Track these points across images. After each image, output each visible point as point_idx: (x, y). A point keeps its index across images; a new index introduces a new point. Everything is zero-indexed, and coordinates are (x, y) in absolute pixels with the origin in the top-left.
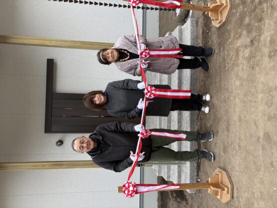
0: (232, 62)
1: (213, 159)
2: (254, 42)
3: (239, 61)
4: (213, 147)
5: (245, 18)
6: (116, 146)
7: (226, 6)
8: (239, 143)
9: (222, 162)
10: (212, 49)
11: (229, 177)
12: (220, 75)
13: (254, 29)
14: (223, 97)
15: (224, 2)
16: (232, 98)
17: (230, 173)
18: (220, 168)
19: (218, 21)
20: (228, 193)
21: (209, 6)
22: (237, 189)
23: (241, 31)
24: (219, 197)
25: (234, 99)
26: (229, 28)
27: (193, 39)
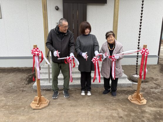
0: (109, 107)
1: (54, 98)
2: (121, 119)
3: (110, 111)
4: (61, 98)
5: (134, 113)
6: (61, 43)
7: (140, 103)
8: (65, 112)
9: (53, 103)
10: (116, 96)
11: (45, 107)
12: (101, 101)
13: (128, 118)
14: (89, 102)
16: (89, 107)
17: (47, 108)
18: (50, 102)
19: (131, 98)
20: (36, 107)
21: (140, 93)
22: (39, 112)
23: (127, 111)
24: (33, 102)
25: (89, 109)
26: (128, 104)
27: (120, 85)
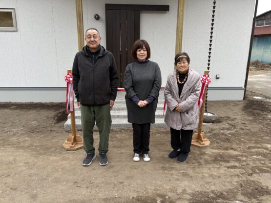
1: (85, 164)
7: (201, 144)
15: (203, 142)
20: (70, 147)
21: (202, 133)
24: (66, 142)
